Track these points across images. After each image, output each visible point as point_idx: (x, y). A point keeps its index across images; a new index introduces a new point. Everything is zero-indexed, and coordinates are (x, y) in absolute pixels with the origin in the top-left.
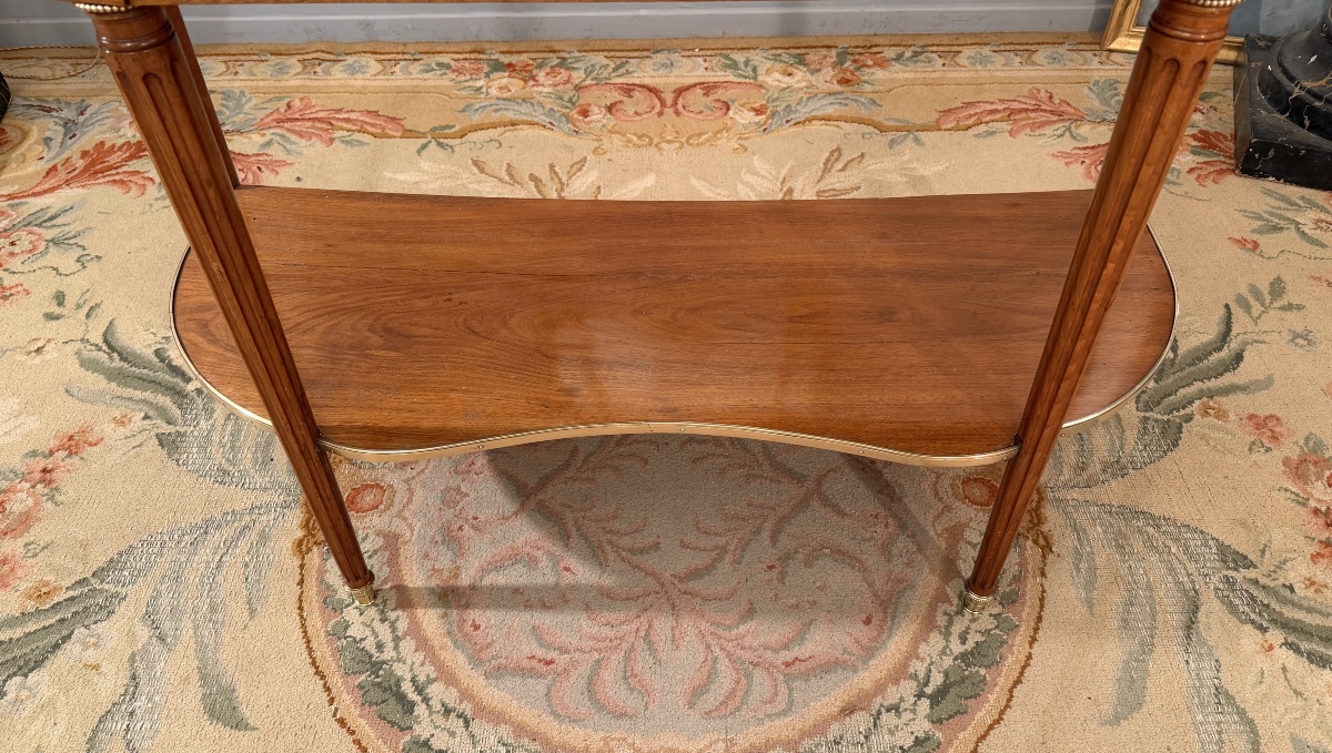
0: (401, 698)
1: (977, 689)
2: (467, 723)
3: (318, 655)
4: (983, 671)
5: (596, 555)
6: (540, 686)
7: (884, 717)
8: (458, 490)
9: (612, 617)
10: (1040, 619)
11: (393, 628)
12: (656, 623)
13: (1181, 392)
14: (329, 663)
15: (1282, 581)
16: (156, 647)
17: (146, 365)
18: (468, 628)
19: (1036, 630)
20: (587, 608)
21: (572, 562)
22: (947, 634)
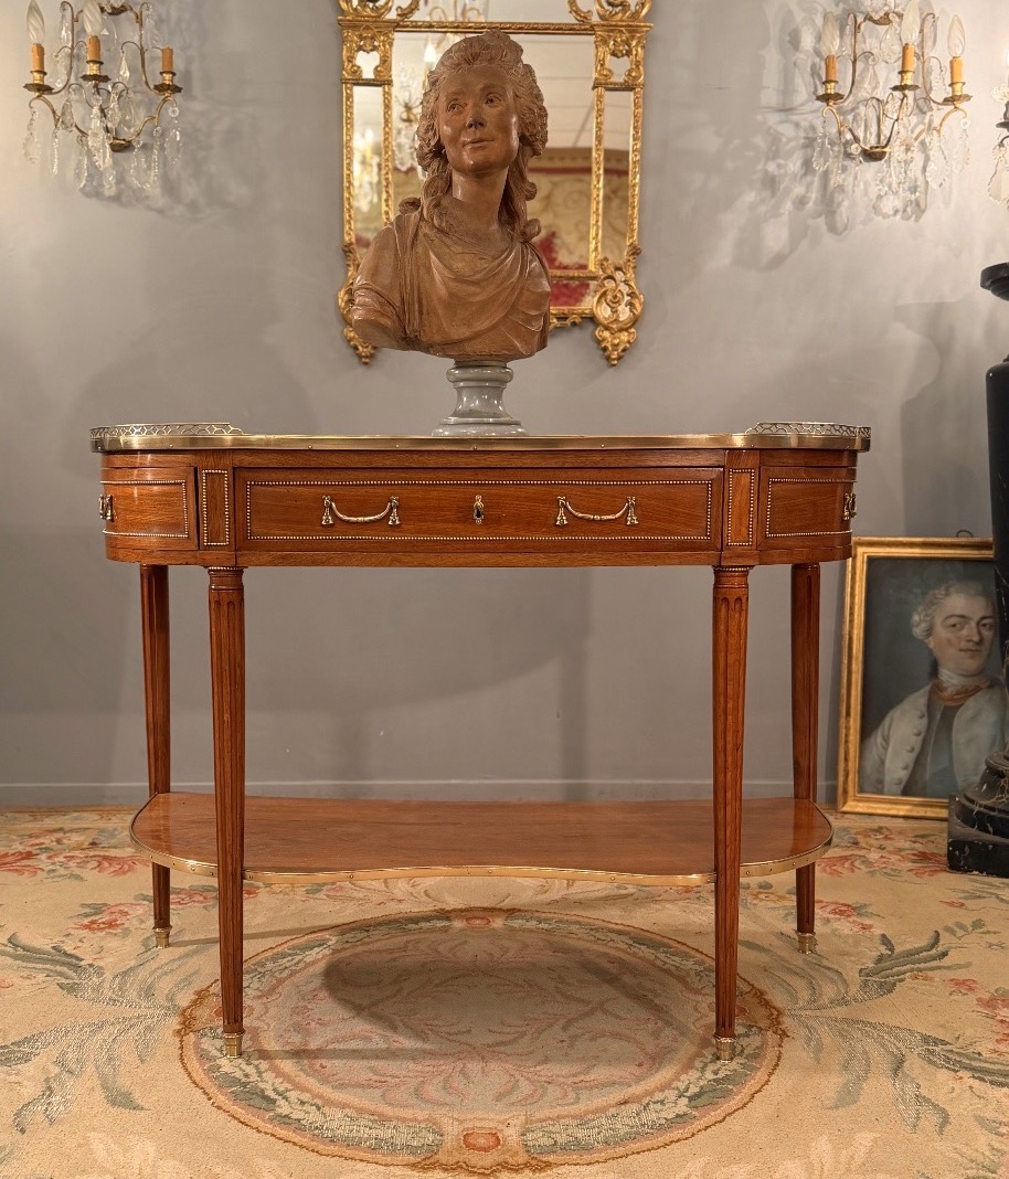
0: (266, 1098)
1: (727, 1094)
2: (319, 1108)
3: (197, 1079)
4: (731, 1087)
5: (420, 1035)
6: (378, 1092)
7: (651, 1106)
8: (306, 1007)
9: (433, 1063)
10: (777, 1065)
11: (257, 1067)
12: (469, 1066)
13: (895, 969)
14: (206, 1083)
15: (972, 1050)
16: (65, 1076)
17: (48, 953)
18: (317, 1067)
19: (774, 1070)
20: (413, 1059)
21: (401, 1039)
22: (703, 1070)
